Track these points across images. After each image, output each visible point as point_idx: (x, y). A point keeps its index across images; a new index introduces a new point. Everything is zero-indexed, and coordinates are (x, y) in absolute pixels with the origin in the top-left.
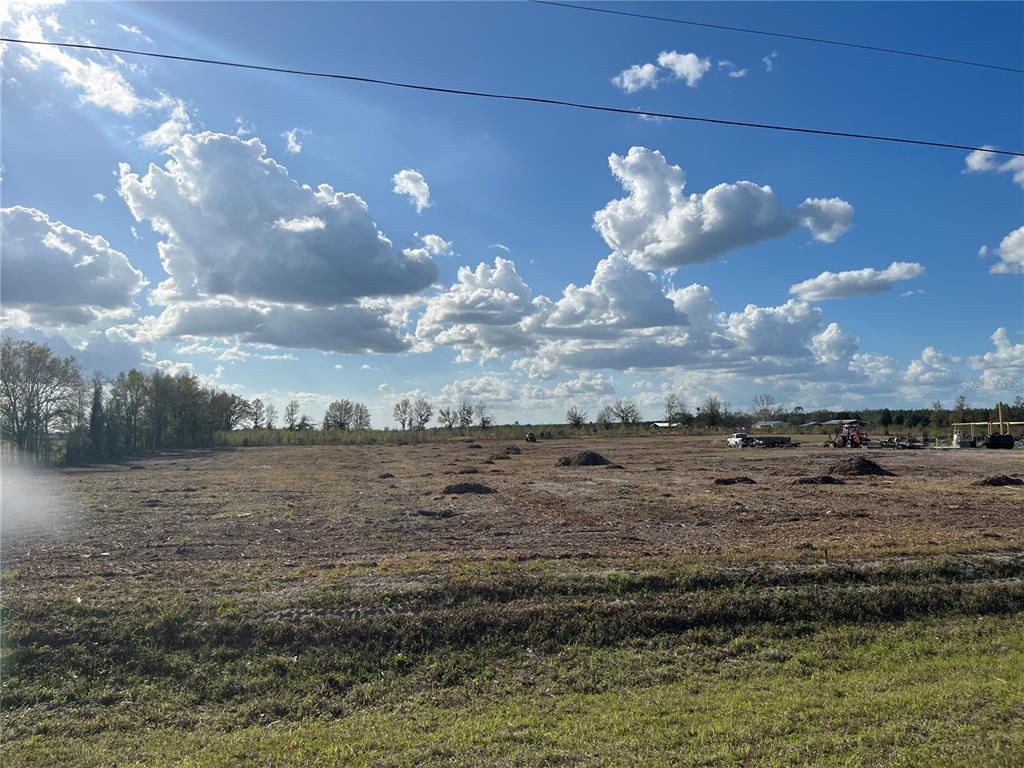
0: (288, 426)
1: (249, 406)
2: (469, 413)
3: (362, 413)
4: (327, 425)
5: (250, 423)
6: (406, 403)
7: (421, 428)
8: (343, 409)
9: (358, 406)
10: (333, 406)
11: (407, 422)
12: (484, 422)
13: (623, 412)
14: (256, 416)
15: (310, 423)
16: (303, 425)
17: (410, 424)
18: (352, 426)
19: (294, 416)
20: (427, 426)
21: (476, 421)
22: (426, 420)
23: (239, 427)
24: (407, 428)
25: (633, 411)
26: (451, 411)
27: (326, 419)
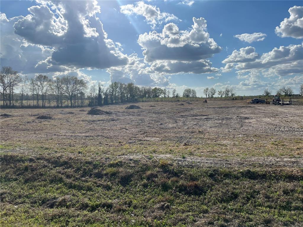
0: (173, 96)
1: (163, 91)
2: (228, 92)
3: (194, 92)
4: (184, 96)
5: (163, 96)
6: (207, 89)
7: (212, 97)
8: (188, 91)
9: (193, 90)
10: (186, 90)
11: (207, 95)
12: (232, 95)
13: (285, 90)
14: (165, 93)
15: (179, 95)
16: (177, 96)
17: (209, 95)
18: (191, 96)
19: (175, 94)
20: (214, 96)
21: (230, 95)
22: (214, 94)
23: (160, 97)
24: (208, 97)
25: (290, 90)
26: (222, 91)
27: (184, 94)
